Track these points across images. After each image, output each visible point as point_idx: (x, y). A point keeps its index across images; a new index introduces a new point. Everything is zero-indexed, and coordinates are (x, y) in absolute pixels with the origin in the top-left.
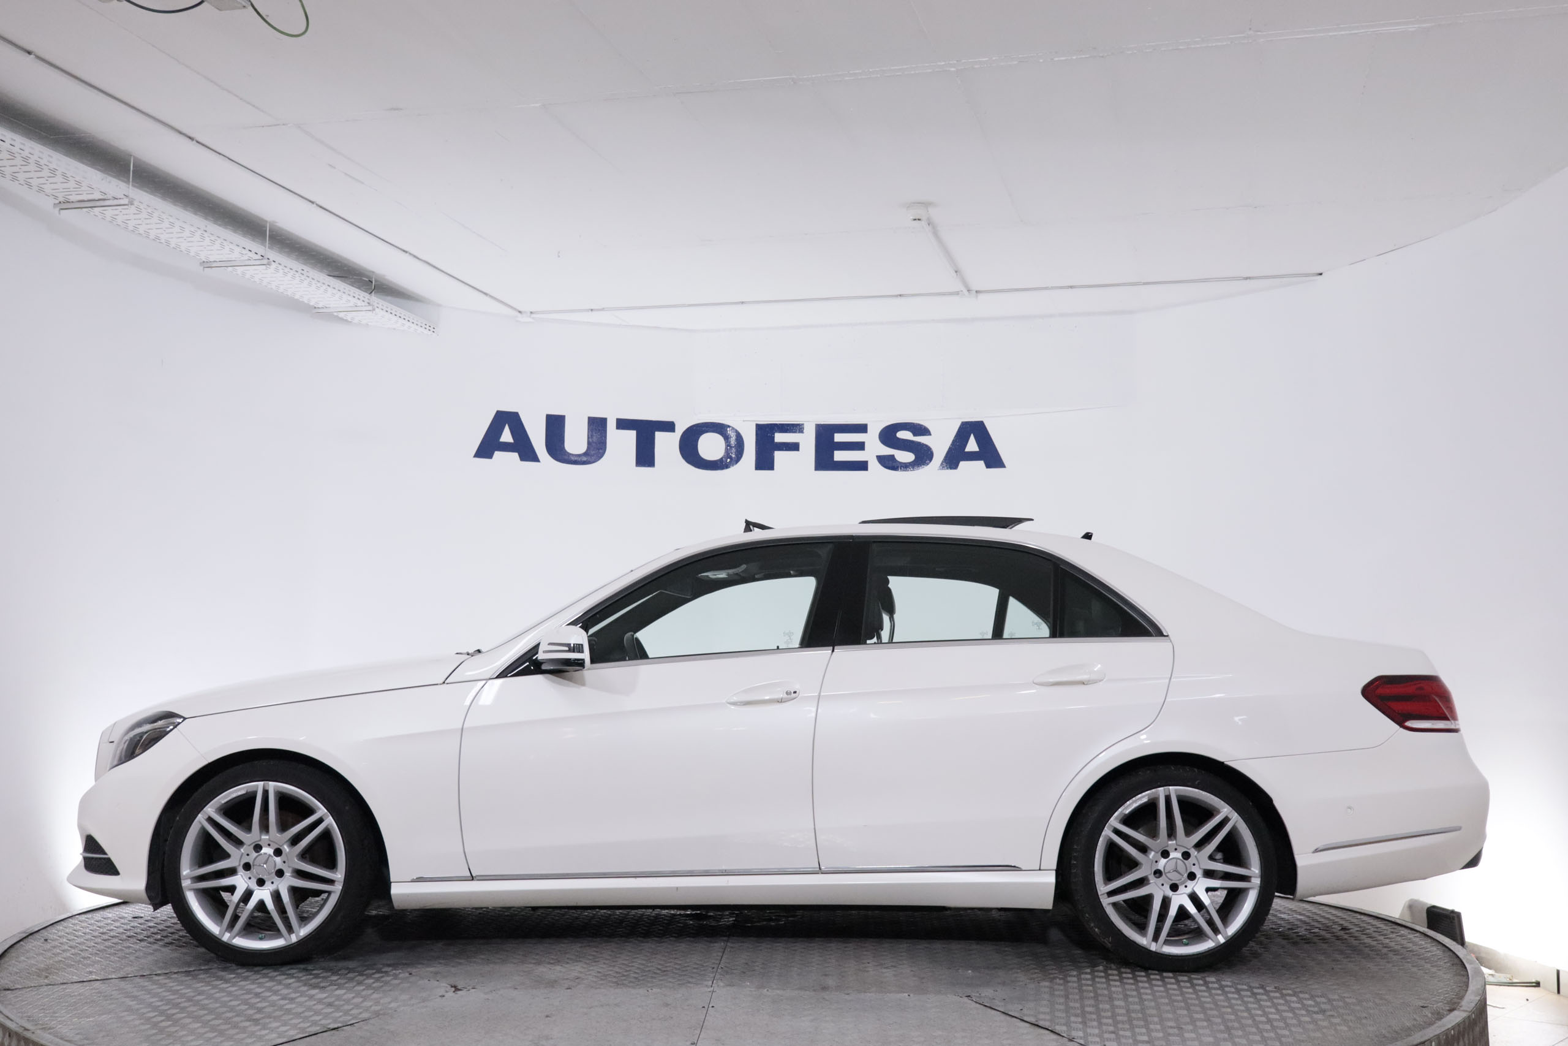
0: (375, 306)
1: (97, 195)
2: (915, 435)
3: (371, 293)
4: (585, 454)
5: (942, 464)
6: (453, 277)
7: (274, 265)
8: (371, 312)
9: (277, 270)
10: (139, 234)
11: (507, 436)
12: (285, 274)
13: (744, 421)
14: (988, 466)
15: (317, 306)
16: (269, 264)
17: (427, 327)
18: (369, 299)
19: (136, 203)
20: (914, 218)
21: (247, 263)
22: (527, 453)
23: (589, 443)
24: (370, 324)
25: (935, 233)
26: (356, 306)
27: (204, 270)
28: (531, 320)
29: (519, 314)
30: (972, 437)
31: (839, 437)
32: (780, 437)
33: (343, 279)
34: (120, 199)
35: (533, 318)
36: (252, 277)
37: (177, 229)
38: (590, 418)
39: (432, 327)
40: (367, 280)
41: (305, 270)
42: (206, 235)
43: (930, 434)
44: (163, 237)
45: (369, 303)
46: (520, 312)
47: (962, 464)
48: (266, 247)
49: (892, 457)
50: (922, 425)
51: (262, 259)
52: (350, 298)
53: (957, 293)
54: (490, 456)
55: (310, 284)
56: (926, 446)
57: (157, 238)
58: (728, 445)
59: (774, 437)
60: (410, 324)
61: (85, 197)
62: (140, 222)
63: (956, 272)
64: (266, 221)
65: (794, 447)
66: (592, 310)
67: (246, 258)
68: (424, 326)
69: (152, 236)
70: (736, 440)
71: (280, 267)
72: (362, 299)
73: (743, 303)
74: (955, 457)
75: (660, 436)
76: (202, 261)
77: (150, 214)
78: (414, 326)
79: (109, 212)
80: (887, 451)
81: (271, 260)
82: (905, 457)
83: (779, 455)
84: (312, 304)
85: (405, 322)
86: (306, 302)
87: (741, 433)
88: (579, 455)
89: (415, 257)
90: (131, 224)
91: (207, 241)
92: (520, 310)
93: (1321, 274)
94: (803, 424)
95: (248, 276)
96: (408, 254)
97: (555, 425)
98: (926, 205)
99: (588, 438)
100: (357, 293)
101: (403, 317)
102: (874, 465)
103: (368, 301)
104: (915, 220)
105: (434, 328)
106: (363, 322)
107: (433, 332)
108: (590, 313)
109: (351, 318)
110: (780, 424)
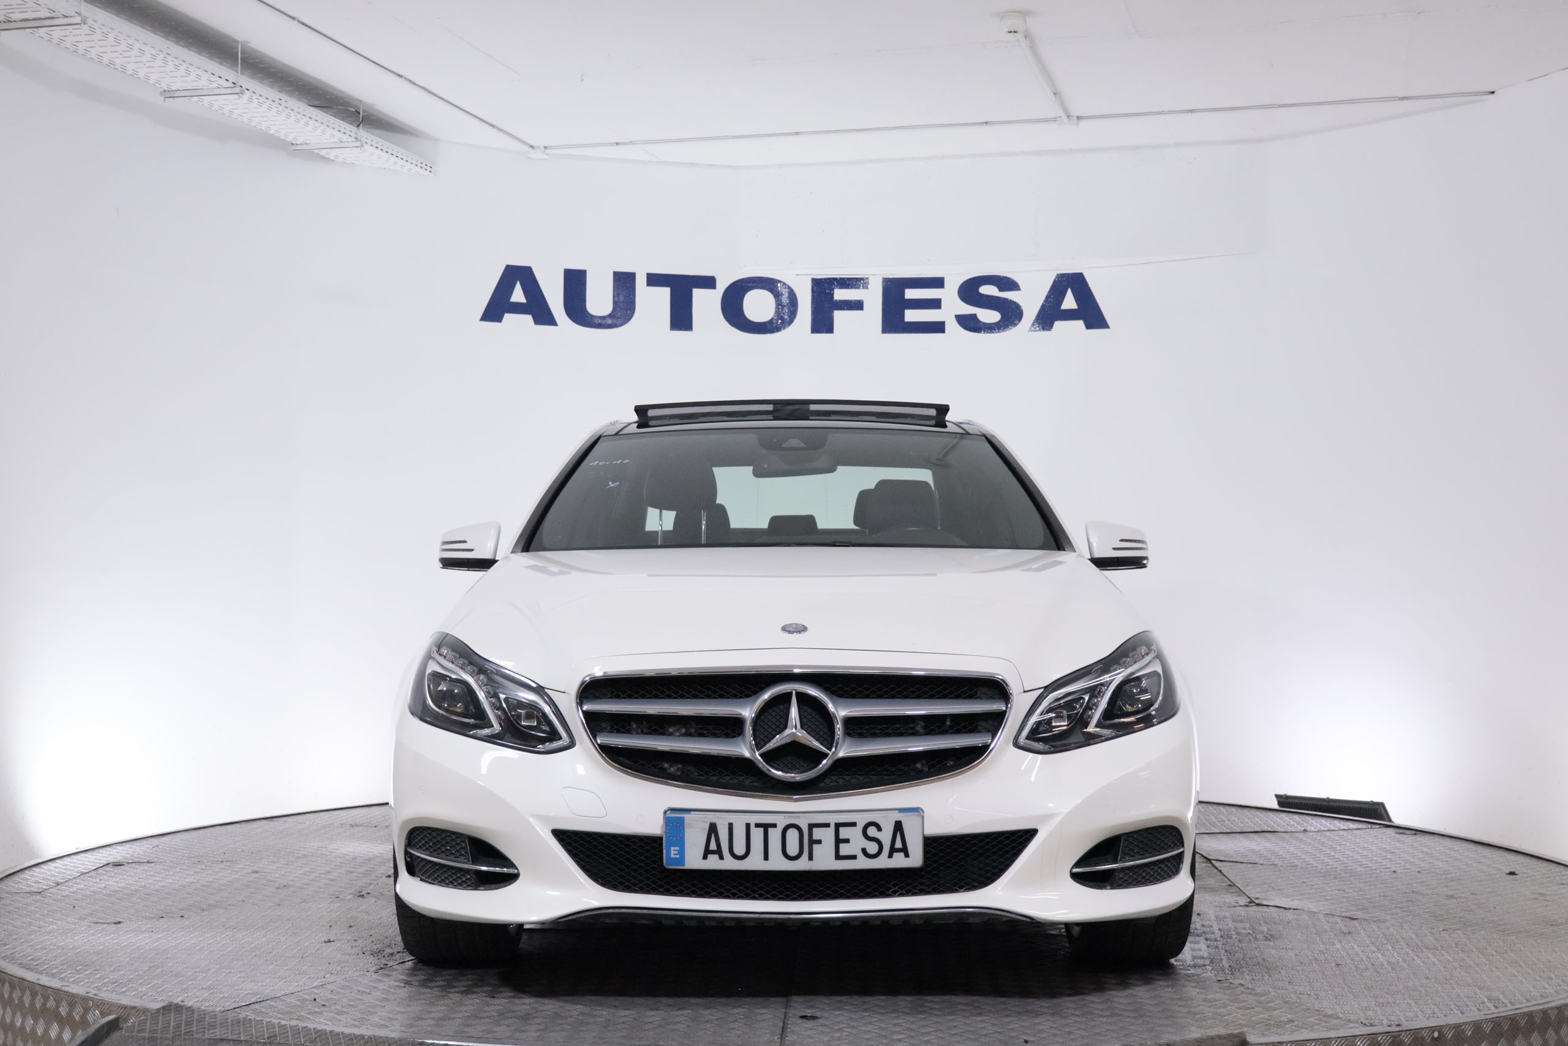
0: (364, 142)
1: (44, 13)
2: (1001, 290)
3: (359, 126)
4: (610, 316)
5: (1033, 325)
6: (456, 106)
7: (247, 94)
8: (359, 148)
9: (250, 100)
10: (91, 58)
11: (518, 296)
12: (260, 104)
13: (797, 275)
14: (1089, 326)
15: (294, 142)
16: (242, 93)
17: (423, 166)
18: (355, 133)
19: (90, 21)
20: (1010, 30)
21: (218, 91)
22: (542, 315)
23: (615, 303)
24: (356, 163)
25: (1033, 48)
26: (341, 142)
27: (165, 101)
28: (545, 156)
29: (531, 150)
30: (1069, 293)
31: (911, 294)
32: (840, 294)
33: (324, 109)
34: (71, 17)
35: (547, 154)
36: (221, 108)
37: (135, 52)
38: (615, 273)
39: (429, 166)
40: (354, 110)
41: (283, 100)
42: (169, 59)
43: (1019, 289)
44: (119, 62)
45: (356, 138)
46: (532, 147)
47: (1058, 324)
48: (237, 72)
49: (974, 317)
50: (1009, 278)
51: (234, 87)
52: (335, 133)
53: (1054, 120)
54: (499, 319)
55: (288, 116)
56: (1015, 303)
57: (112, 63)
58: (779, 304)
59: (833, 294)
60: (402, 162)
61: (30, 15)
62: (92, 44)
63: (1055, 94)
64: (238, 41)
65: (858, 305)
66: (617, 144)
67: (214, 85)
68: (420, 165)
69: (106, 61)
70: (789, 297)
71: (255, 97)
72: (348, 132)
73: (797, 133)
74: (1049, 316)
75: (698, 294)
76: (162, 90)
77: (106, 35)
78: (408, 165)
79: (57, 33)
80: (968, 309)
81: (244, 87)
82: (989, 316)
83: (839, 316)
84: (289, 139)
85: (398, 160)
86: (282, 138)
87: (794, 289)
88: (604, 318)
89: (410, 81)
90: (82, 47)
91: (170, 67)
92: (533, 144)
93: (1493, 93)
94: (867, 278)
95: (215, 107)
96: (403, 79)
97: (575, 281)
98: (1023, 14)
99: (614, 297)
100: (343, 126)
101: (395, 154)
102: (953, 327)
103: (355, 136)
104: (1010, 32)
105: (431, 167)
106: (349, 161)
107: (431, 172)
108: (616, 147)
109: (336, 157)
110: (840, 278)
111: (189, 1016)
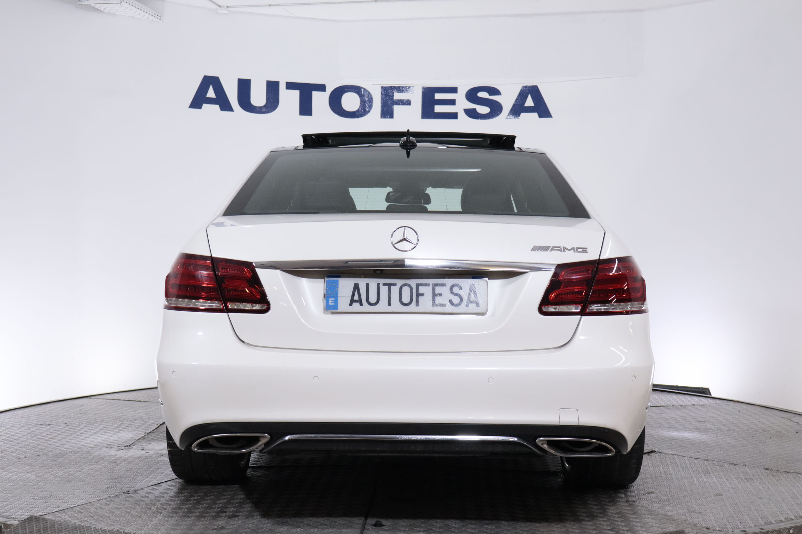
0: (123, 1)
2: (490, 95)
4: (264, 106)
5: (508, 115)
11: (211, 94)
13: (373, 84)
14: (540, 116)
17: (156, 16)
22: (225, 105)
23: (267, 99)
24: (116, 13)
26: (110, 0)
28: (227, 12)
29: (219, 8)
30: (530, 97)
31: (438, 96)
32: (397, 96)
35: (229, 11)
38: (268, 82)
39: (159, 16)
43: (501, 95)
46: (219, 6)
49: (474, 110)
50: (495, 88)
54: (200, 107)
56: (498, 102)
58: (362, 101)
59: (394, 95)
60: (144, 13)
65: (408, 103)
66: (270, 5)
68: (154, 15)
70: (368, 97)
74: (518, 110)
75: (315, 94)
78: (147, 15)
80: (471, 106)
82: (483, 110)
83: (396, 108)
85: (142, 12)
87: (372, 93)
88: (260, 107)
92: (220, 4)
94: (413, 87)
97: (244, 86)
99: (267, 96)
101: (140, 8)
102: (462, 115)
105: (160, 17)
106: (112, 12)
107: (160, 19)
108: (269, 7)
109: (105, 9)
110: (398, 87)
111: (44, 524)
